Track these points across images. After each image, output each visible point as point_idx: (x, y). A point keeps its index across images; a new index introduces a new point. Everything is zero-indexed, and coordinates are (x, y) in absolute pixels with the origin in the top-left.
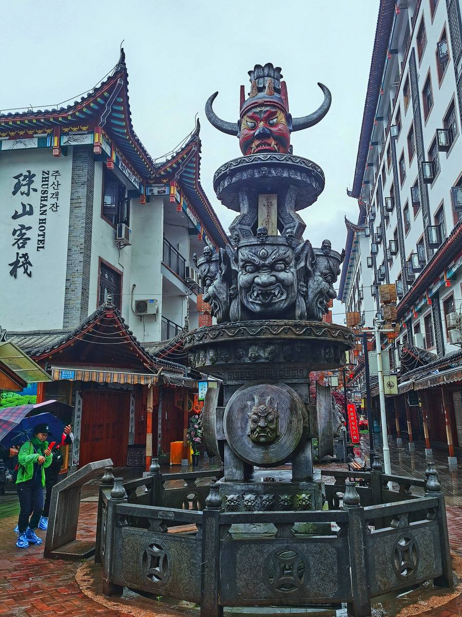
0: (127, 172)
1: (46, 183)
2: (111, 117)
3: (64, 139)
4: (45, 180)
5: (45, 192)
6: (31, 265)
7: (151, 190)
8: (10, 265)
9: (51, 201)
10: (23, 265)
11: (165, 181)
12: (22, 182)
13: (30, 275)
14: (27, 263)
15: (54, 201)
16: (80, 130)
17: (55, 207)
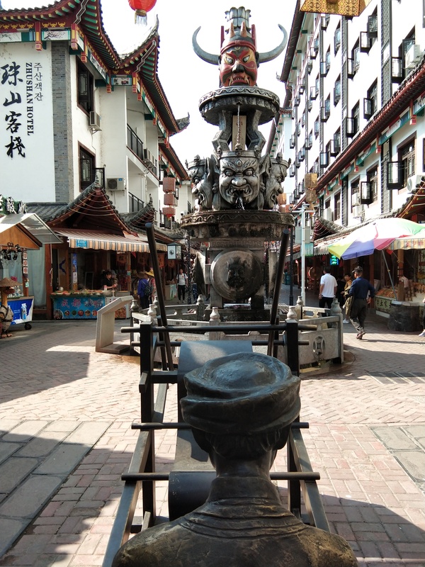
0: (96, 64)
1: (30, 74)
2: (85, 15)
3: (45, 34)
4: (29, 71)
5: (30, 82)
6: (24, 147)
7: (116, 81)
8: (7, 146)
9: (35, 91)
10: (17, 147)
11: (127, 72)
12: (9, 73)
13: (24, 156)
14: (20, 146)
15: (38, 91)
16: (58, 26)
17: (39, 96)
